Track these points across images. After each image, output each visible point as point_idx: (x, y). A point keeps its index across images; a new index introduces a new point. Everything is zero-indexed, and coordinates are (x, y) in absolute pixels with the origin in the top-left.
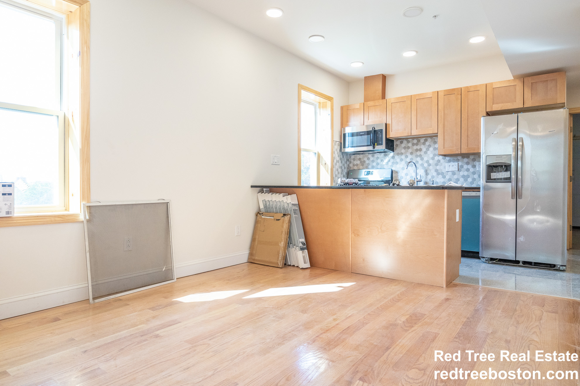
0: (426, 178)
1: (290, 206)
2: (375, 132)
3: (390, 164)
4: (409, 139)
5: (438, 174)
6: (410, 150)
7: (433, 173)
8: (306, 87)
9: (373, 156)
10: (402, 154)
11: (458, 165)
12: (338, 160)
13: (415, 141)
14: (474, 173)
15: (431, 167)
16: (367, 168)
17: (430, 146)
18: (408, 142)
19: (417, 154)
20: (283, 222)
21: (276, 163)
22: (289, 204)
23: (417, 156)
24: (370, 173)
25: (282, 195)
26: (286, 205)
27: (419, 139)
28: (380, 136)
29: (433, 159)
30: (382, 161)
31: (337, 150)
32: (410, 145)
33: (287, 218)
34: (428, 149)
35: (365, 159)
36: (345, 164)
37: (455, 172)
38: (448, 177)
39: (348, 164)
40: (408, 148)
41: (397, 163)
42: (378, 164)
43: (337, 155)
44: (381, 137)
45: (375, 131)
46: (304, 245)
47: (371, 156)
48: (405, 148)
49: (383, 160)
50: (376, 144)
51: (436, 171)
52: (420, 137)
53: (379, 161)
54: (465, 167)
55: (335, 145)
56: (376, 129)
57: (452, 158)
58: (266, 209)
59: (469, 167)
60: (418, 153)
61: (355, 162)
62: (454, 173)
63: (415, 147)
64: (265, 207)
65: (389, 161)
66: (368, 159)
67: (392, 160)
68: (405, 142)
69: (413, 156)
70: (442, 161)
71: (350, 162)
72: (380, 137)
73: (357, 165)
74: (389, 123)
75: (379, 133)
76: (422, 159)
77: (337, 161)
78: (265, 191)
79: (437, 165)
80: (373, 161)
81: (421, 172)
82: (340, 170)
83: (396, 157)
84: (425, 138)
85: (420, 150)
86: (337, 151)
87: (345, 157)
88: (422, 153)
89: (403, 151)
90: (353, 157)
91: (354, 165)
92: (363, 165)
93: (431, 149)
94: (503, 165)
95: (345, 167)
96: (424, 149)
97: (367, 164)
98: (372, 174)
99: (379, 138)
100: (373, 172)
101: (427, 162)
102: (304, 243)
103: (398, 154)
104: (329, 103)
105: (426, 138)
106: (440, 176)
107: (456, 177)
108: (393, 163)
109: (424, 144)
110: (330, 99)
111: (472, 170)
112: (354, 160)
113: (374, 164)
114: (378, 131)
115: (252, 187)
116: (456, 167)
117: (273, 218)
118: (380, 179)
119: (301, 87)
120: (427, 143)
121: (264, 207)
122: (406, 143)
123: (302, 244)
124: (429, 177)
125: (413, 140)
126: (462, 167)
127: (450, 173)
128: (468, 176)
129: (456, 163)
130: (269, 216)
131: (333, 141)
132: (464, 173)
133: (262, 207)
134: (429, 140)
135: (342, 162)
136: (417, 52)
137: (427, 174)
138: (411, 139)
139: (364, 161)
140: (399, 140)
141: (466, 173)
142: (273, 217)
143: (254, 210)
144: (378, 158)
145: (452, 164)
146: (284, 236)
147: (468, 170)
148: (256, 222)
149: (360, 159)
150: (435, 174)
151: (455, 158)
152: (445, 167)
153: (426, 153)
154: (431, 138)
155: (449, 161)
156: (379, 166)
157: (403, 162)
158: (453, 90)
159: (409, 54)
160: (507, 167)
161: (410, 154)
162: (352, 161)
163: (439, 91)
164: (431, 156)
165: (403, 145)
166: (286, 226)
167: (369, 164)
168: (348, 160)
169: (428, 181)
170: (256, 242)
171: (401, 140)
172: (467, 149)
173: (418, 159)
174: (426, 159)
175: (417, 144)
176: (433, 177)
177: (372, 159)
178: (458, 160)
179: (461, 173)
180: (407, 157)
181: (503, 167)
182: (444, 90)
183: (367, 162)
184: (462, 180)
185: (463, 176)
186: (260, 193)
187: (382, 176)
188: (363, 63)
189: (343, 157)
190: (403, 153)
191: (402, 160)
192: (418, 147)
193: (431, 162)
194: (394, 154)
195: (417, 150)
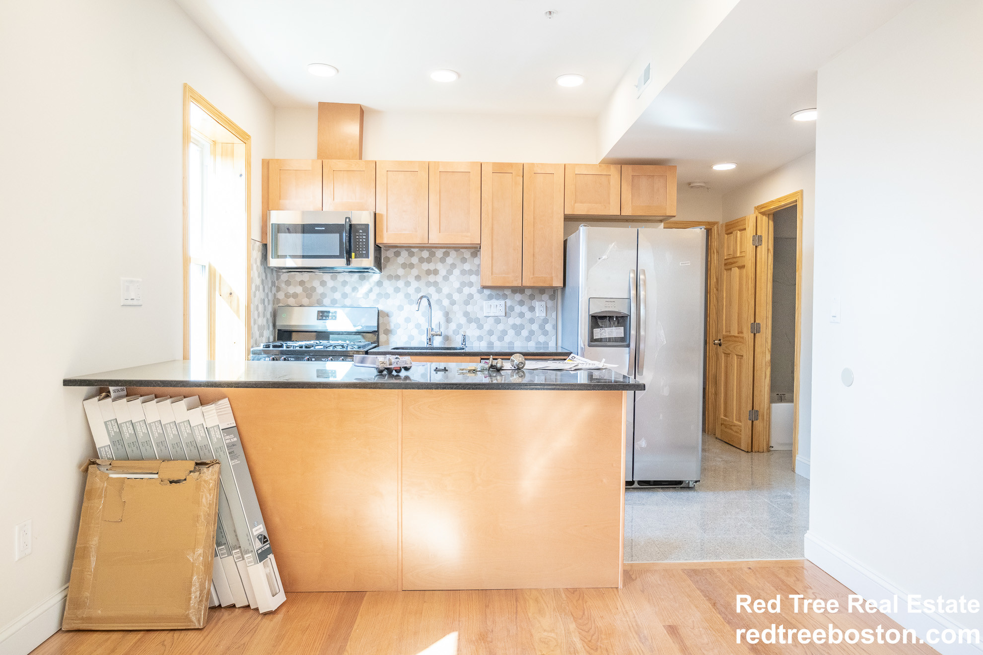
0: (447, 328)
1: (216, 435)
2: (352, 229)
3: (373, 296)
4: (412, 250)
5: (470, 321)
6: (415, 272)
7: (459, 318)
8: (201, 97)
9: (334, 279)
10: (398, 277)
11: (505, 305)
12: (258, 285)
13: (425, 254)
14: (532, 321)
15: (456, 308)
16: (319, 303)
17: (453, 266)
18: (412, 254)
19: (429, 280)
20: (198, 487)
21: (134, 302)
22: (211, 430)
23: (429, 284)
24: (330, 314)
25: (183, 404)
26: (200, 436)
27: (433, 250)
28: (362, 239)
29: (460, 291)
30: (354, 289)
31: (256, 259)
32: (415, 260)
33: (208, 474)
34: (450, 272)
35: (316, 284)
36: (270, 294)
37: (500, 317)
38: (487, 327)
39: (273, 292)
40: (412, 266)
41: (387, 296)
42: (345, 296)
43: (256, 274)
44: (364, 240)
45: (351, 225)
46: (264, 542)
47: (330, 277)
48: (404, 266)
49: (358, 289)
50: (353, 254)
51: (466, 314)
52: (436, 248)
53: (348, 289)
54: (518, 309)
55: (253, 250)
56: (353, 222)
57: (494, 293)
58: (120, 447)
59: (525, 309)
60: (432, 278)
61: (291, 290)
62: (497, 320)
63: (425, 266)
64: (117, 440)
65: (371, 290)
66: (323, 283)
67: (377, 290)
68: (404, 254)
69: (421, 284)
70: (477, 296)
71: (279, 289)
72: (362, 242)
73: (295, 296)
74: (380, 213)
75: (361, 231)
76: (439, 291)
77: (256, 286)
78: (114, 391)
79: (467, 303)
80: (334, 289)
81: (438, 316)
82: (261, 308)
83: (386, 283)
84: (444, 250)
85: (436, 272)
86: (256, 263)
87: (269, 276)
88: (439, 279)
89: (400, 272)
90: (284, 276)
91: (287, 296)
92: (309, 296)
93: (457, 272)
94: (615, 315)
95: (269, 300)
96: (443, 272)
97: (321, 294)
98: (335, 318)
99: (359, 242)
100: (335, 312)
101: (449, 296)
102: (265, 537)
103: (390, 277)
104: (240, 148)
105: (448, 250)
106: (474, 325)
107: (501, 327)
108: (379, 295)
109: (443, 260)
110: (244, 137)
111: (528, 315)
112: (288, 283)
113: (337, 296)
114: (358, 227)
115: (67, 383)
116: (501, 308)
117: (156, 476)
118: (354, 329)
119: (189, 94)
120: (449, 260)
121: (114, 443)
122: (407, 255)
123: (260, 540)
124: (453, 326)
125: (422, 251)
126: (512, 308)
127: (491, 321)
128: (522, 327)
129: (503, 302)
130: (140, 471)
131: (250, 239)
132: (514, 320)
133: (102, 441)
134: (453, 253)
135: (264, 290)
136: (459, 75)
137: (448, 320)
138: (417, 249)
139: (314, 289)
140: (391, 249)
141: (518, 321)
142: (157, 473)
143: (75, 453)
144: (345, 283)
145: (494, 302)
146: (204, 531)
147: (522, 315)
148: (84, 494)
149: (302, 283)
150: (463, 320)
151: (501, 293)
152: (482, 309)
153: (446, 278)
154: (456, 251)
155: (490, 297)
156: (348, 302)
157: (401, 295)
158: (511, 165)
159: (444, 77)
160: (621, 320)
161: (414, 279)
162: (283, 285)
163: (484, 163)
164: (457, 285)
165: (401, 260)
166: (207, 498)
167: (323, 295)
168: (273, 283)
169: (450, 333)
170: (93, 559)
171: (397, 249)
172: (532, 278)
173: (432, 290)
174: (446, 290)
175: (429, 261)
176: (460, 326)
177: (330, 284)
178: (505, 297)
179: (511, 321)
180: (408, 284)
181: (615, 319)
182: (493, 163)
183: (320, 290)
184: (511, 332)
185: (514, 326)
186: (96, 399)
187: (359, 324)
188: (338, 71)
189: (266, 278)
190: (400, 276)
191: (397, 290)
192: (431, 266)
193: (456, 297)
194: (381, 277)
195: (428, 272)
